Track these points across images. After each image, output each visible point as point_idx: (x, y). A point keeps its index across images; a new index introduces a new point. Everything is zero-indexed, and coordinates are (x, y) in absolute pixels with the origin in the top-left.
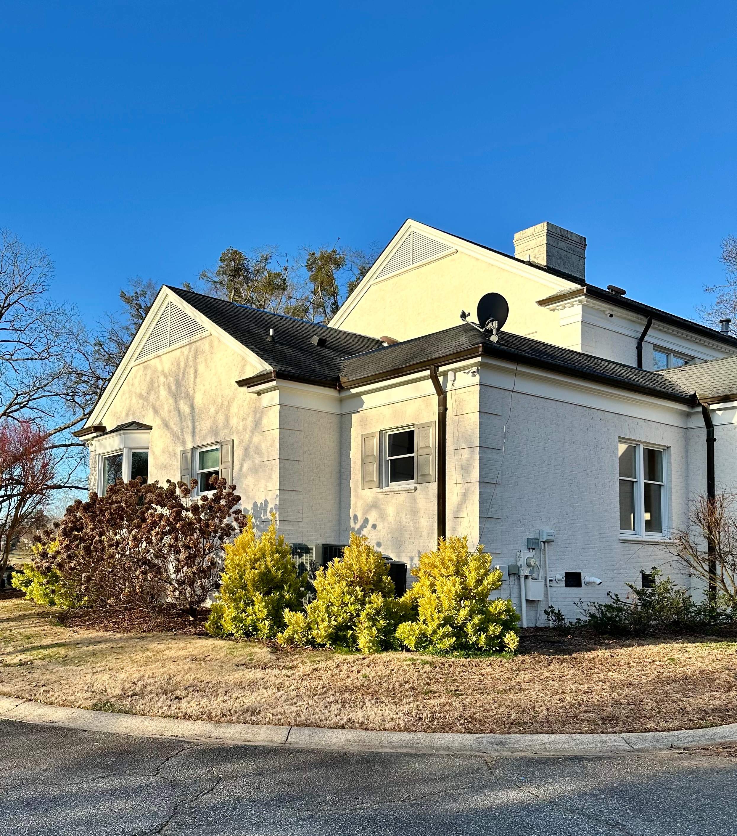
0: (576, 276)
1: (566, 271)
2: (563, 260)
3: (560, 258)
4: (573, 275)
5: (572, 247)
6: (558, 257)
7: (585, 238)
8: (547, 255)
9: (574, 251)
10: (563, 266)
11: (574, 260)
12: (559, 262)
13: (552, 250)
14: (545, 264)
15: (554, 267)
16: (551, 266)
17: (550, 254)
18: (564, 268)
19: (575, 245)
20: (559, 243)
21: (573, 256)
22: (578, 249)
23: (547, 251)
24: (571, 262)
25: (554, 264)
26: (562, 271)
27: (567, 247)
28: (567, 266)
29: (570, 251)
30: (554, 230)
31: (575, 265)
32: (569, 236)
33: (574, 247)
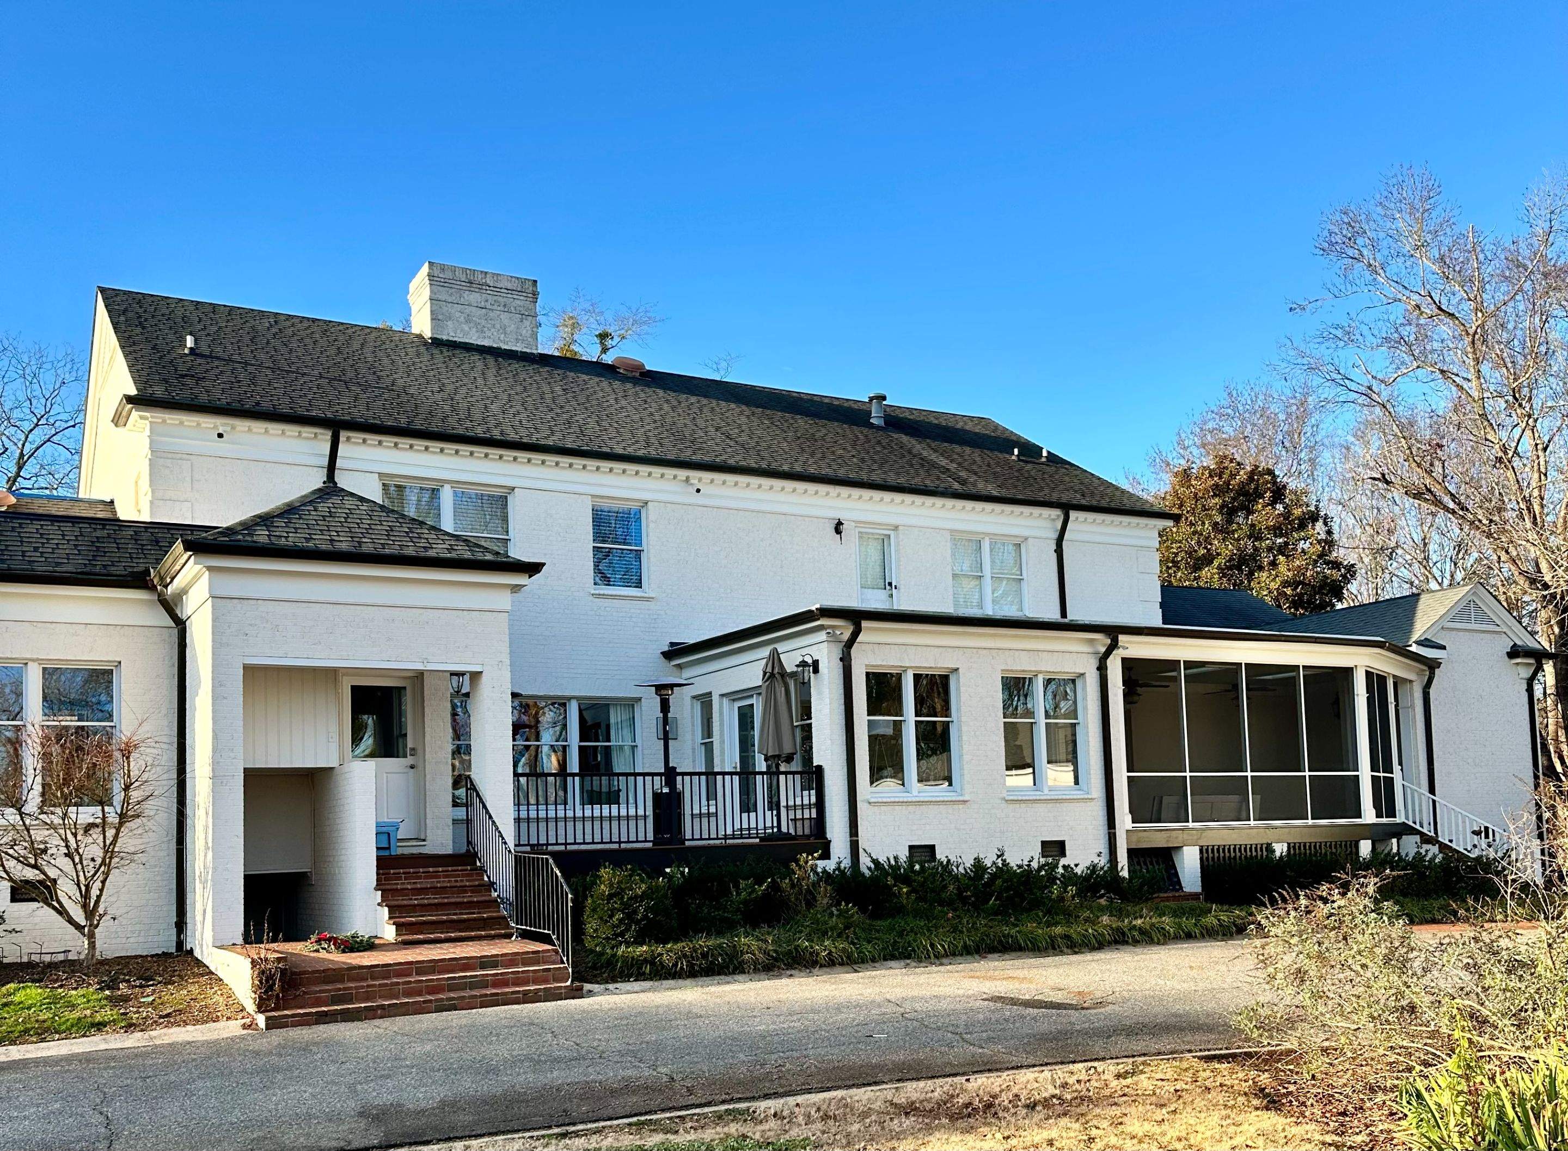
0: (514, 348)
1: (486, 343)
2: (477, 324)
3: (468, 321)
4: (504, 347)
5: (500, 299)
6: (461, 319)
7: (535, 282)
8: (432, 319)
9: (505, 306)
10: (477, 335)
11: (506, 322)
12: (467, 329)
13: (446, 309)
14: (430, 335)
15: (451, 339)
16: (445, 338)
17: (440, 317)
18: (479, 337)
19: (509, 296)
20: (465, 295)
21: (504, 316)
22: (518, 302)
23: (431, 311)
24: (498, 326)
25: (452, 334)
26: (475, 343)
27: (487, 301)
28: (488, 334)
29: (495, 307)
30: (448, 274)
31: (508, 330)
32: (489, 281)
33: (505, 299)
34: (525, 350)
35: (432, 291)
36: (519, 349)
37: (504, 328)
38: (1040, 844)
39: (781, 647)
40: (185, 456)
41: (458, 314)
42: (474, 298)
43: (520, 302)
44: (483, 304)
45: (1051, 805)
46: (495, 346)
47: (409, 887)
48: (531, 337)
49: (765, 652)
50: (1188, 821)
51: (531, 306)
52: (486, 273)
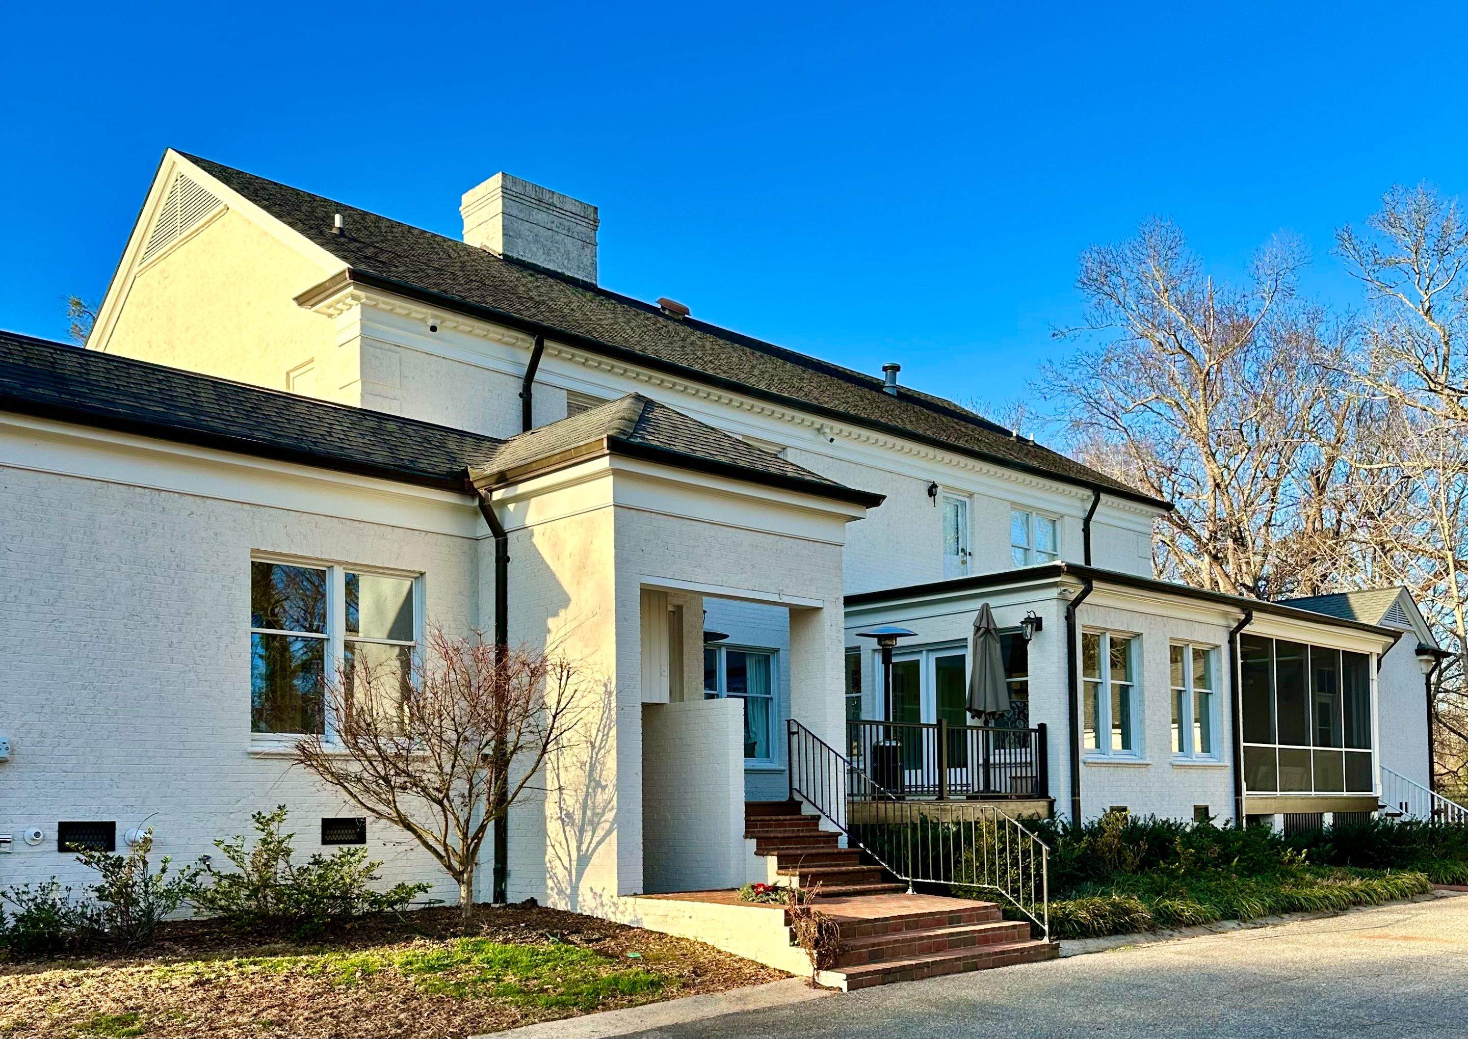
0: (576, 276)
1: (551, 267)
2: (544, 246)
3: (536, 241)
4: (568, 273)
5: (565, 222)
6: (530, 239)
7: (596, 208)
8: (504, 235)
9: (569, 230)
10: (543, 257)
11: (570, 247)
12: (535, 249)
13: (517, 224)
14: (501, 251)
15: (520, 258)
16: (515, 255)
17: (511, 234)
18: (545, 260)
19: (573, 220)
20: (534, 213)
21: (568, 240)
22: (579, 227)
23: (503, 226)
24: (562, 250)
25: (521, 253)
26: (542, 265)
27: (553, 222)
28: (553, 257)
29: (560, 230)
30: (519, 189)
31: (572, 256)
32: (556, 201)
33: (569, 223)
34: (585, 279)
35: (504, 205)
36: (580, 278)
37: (568, 253)
38: (1193, 809)
39: (993, 602)
40: (394, 348)
41: (527, 233)
42: (541, 217)
43: (582, 228)
44: (549, 226)
45: (1199, 771)
46: (559, 271)
47: (779, 835)
48: (591, 266)
49: (978, 604)
50: (1276, 791)
51: (592, 234)
52: (553, 193)
